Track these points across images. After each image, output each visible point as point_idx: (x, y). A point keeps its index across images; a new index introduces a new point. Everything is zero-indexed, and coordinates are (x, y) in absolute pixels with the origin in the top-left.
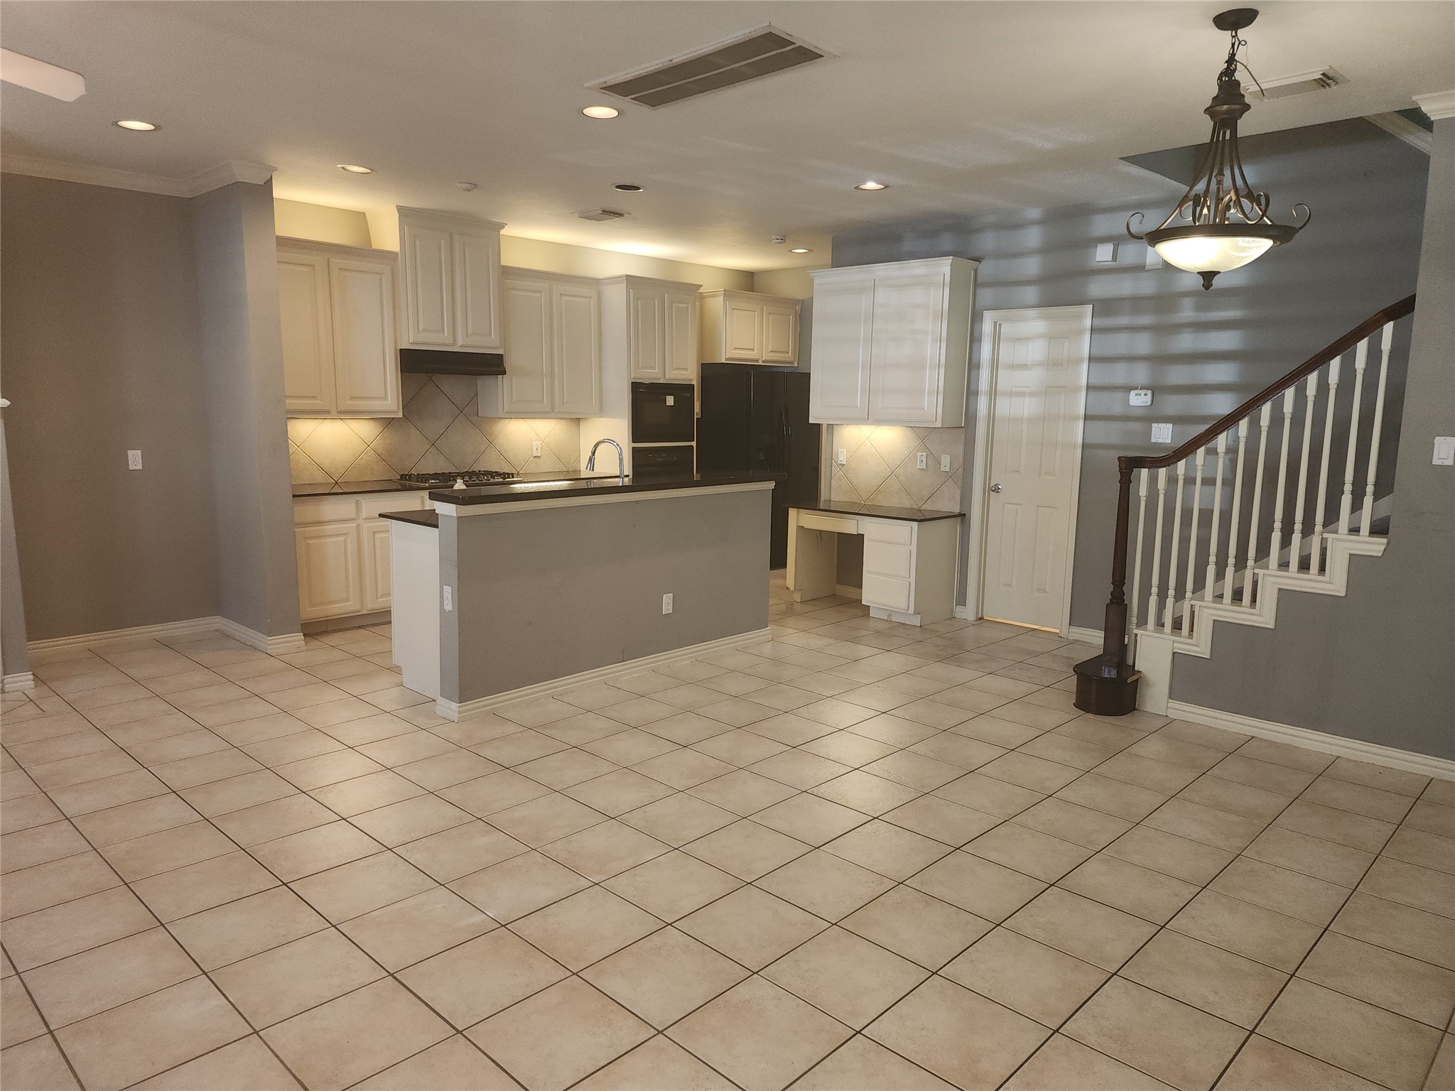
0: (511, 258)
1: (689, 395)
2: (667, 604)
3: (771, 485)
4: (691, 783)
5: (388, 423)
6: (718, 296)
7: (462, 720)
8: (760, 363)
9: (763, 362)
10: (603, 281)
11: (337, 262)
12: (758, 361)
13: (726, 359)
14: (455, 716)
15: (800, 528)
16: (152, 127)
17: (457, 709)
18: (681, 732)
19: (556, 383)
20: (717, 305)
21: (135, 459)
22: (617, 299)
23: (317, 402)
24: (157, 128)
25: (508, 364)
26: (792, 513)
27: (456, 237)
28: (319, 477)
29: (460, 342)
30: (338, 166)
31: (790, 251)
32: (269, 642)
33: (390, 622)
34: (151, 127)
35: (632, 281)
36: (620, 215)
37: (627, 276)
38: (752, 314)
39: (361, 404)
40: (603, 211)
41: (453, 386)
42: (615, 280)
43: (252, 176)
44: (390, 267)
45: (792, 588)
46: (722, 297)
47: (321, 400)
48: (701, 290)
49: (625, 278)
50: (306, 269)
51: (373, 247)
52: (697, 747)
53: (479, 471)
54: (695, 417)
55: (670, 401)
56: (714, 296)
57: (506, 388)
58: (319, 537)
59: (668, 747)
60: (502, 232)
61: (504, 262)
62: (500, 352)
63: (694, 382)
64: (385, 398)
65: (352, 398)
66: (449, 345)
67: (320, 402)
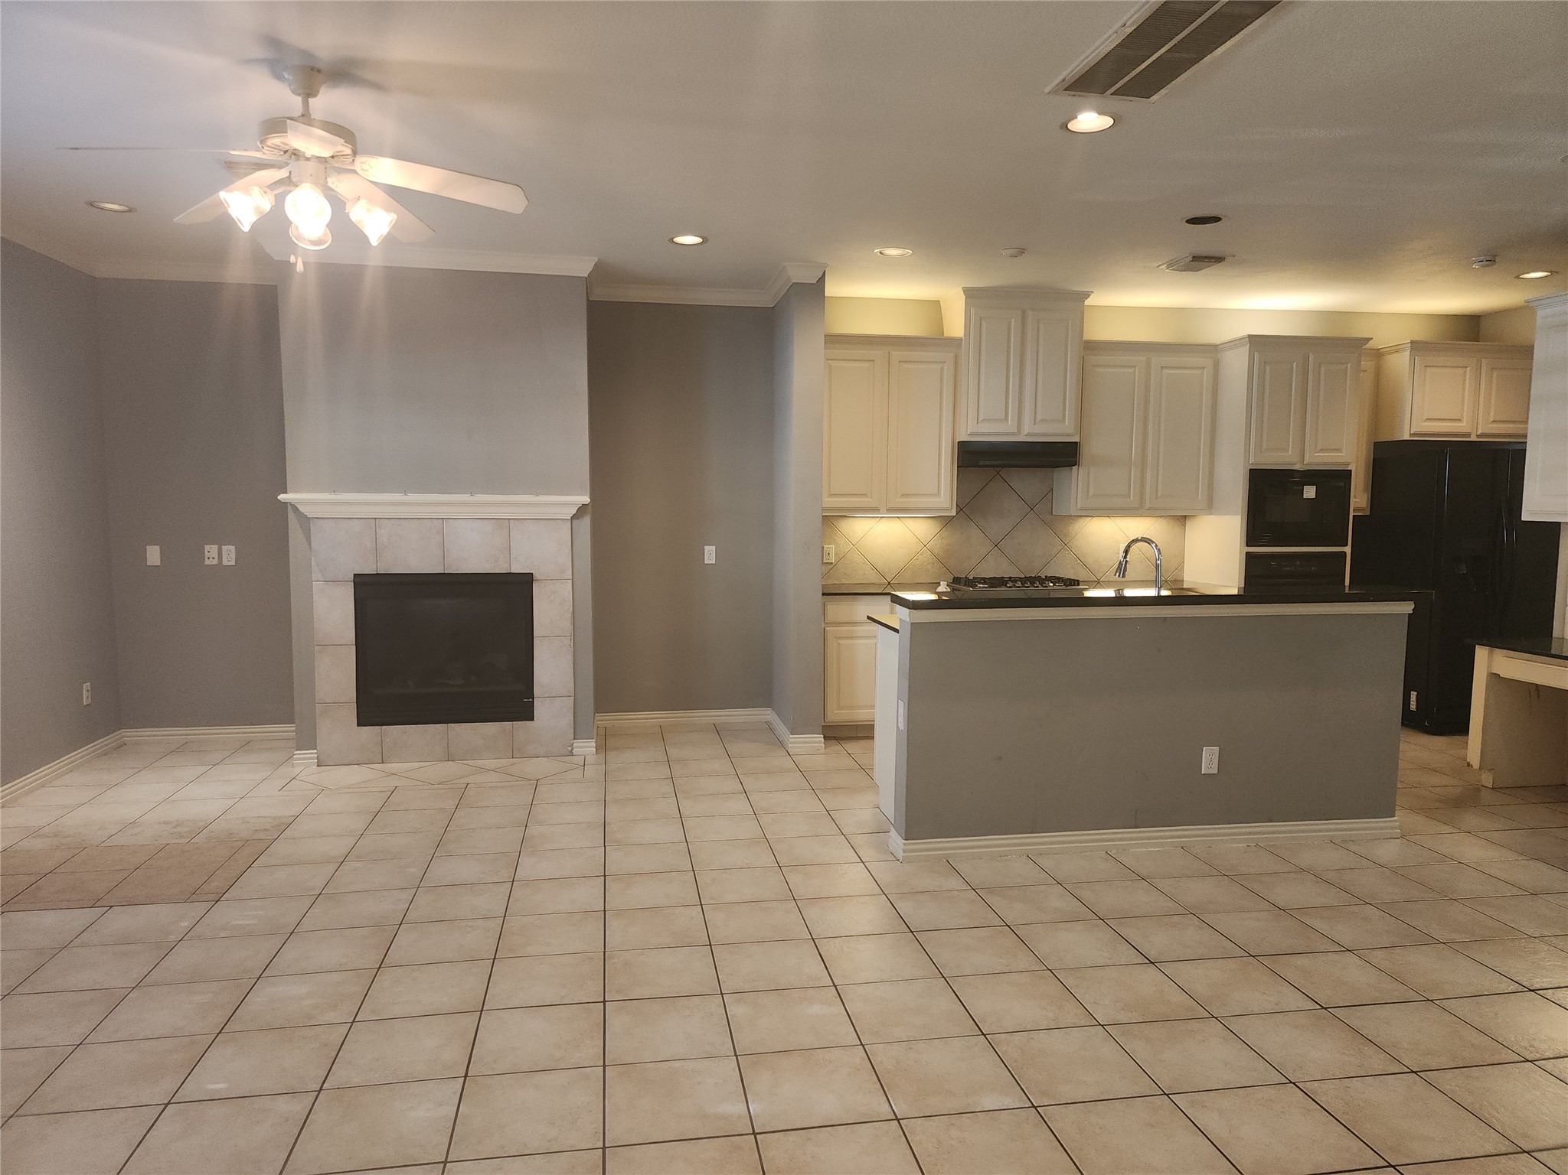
0: (1100, 330)
1: (1342, 484)
2: (1209, 760)
3: (1407, 608)
4: (1123, 1017)
5: (946, 521)
6: (1404, 350)
7: (907, 860)
8: (1473, 438)
9: (1478, 436)
10: (1222, 346)
11: (897, 354)
12: (1469, 435)
13: (1411, 435)
14: (900, 855)
15: (1494, 677)
16: (700, 240)
17: (902, 846)
18: (1157, 941)
19: (1148, 476)
20: (1400, 363)
21: (710, 554)
22: (1237, 365)
23: (866, 499)
24: (705, 240)
25: (1085, 453)
26: (1481, 654)
27: (1030, 313)
28: (872, 577)
29: (1027, 428)
30: (876, 251)
31: (1518, 277)
32: (790, 740)
33: (873, 738)
34: (698, 240)
35: (1257, 343)
36: (1218, 259)
37: (1250, 336)
38: (1461, 371)
39: (912, 502)
40: (1193, 257)
41: (1026, 483)
42: (1235, 343)
43: (805, 276)
44: (953, 354)
45: (1476, 763)
46: (1409, 351)
47: (871, 498)
48: (1370, 345)
49: (1247, 340)
50: (867, 365)
51: (945, 335)
52: (1168, 969)
53: (1046, 577)
54: (1351, 514)
55: (1310, 492)
56: (1397, 351)
57: (1078, 483)
58: (852, 638)
59: (1130, 955)
60: (1087, 302)
61: (1088, 336)
62: (1076, 439)
63: (1352, 467)
64: (938, 494)
65: (903, 495)
66: (1013, 434)
67: (870, 500)
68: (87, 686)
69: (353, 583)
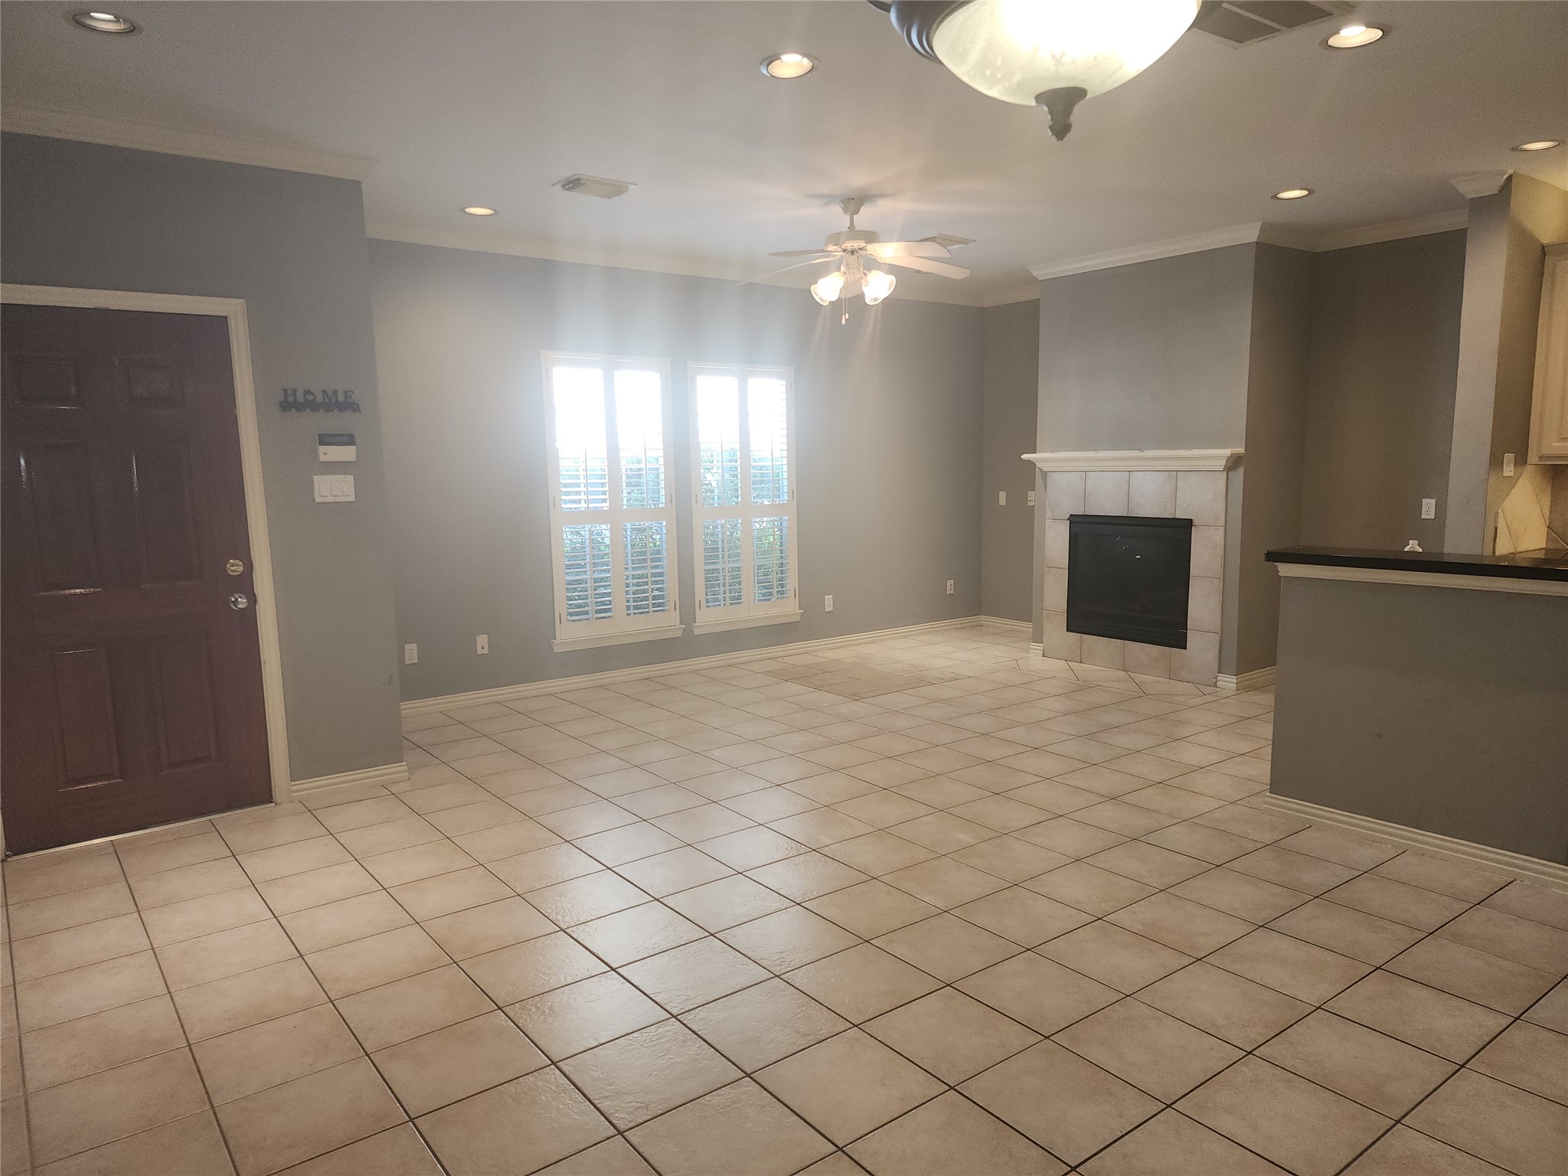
24: (1311, 192)
34: (1305, 193)
43: (1481, 189)
68: (950, 582)
69: (1068, 521)
